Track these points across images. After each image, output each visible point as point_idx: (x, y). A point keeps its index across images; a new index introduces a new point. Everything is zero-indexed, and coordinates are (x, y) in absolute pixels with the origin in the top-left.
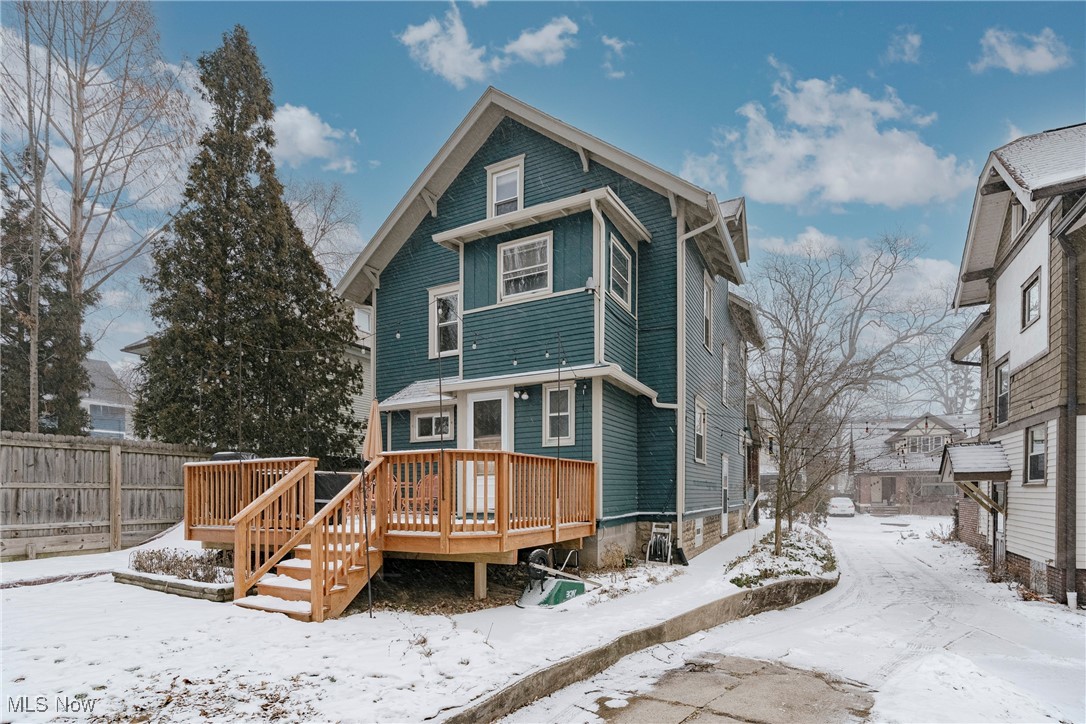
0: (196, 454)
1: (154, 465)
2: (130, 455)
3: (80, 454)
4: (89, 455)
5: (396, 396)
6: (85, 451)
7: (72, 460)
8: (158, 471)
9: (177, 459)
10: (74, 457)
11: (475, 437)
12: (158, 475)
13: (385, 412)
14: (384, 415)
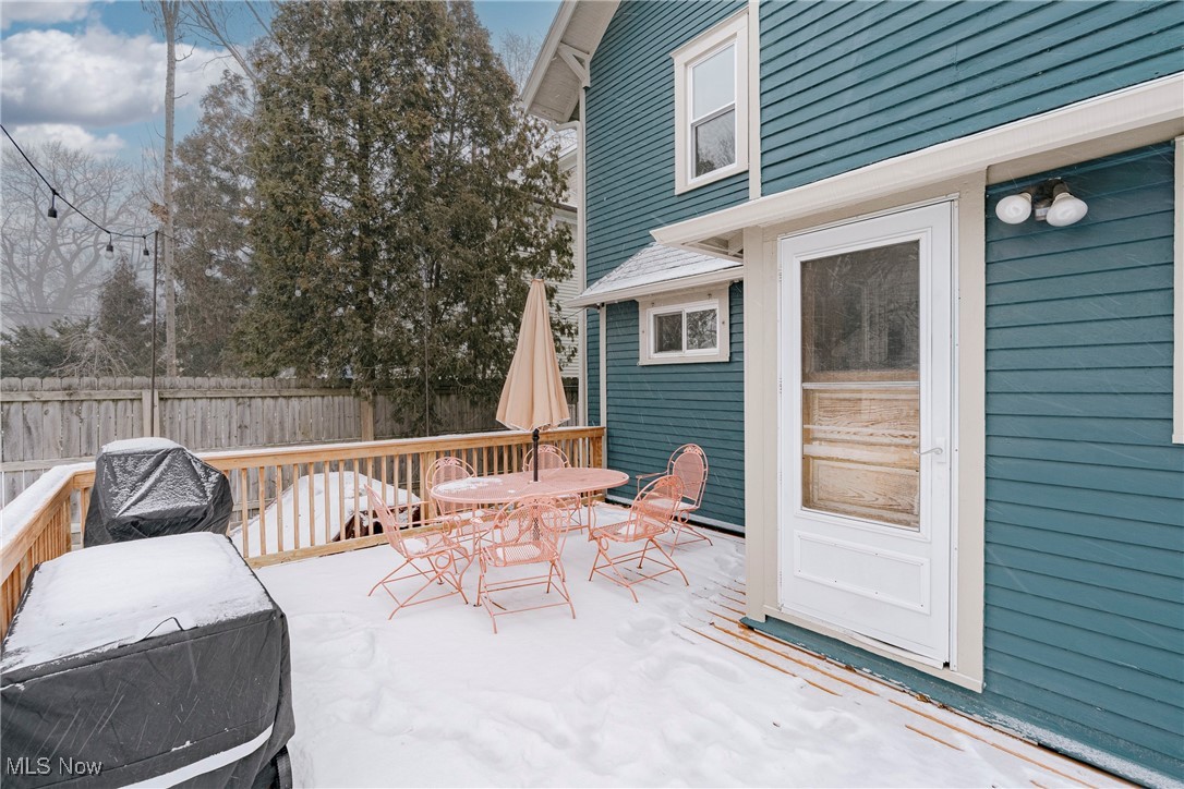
0: (302, 392)
1: (229, 416)
2: (184, 403)
3: (90, 409)
4: (107, 409)
5: (615, 274)
6: (99, 401)
7: (75, 419)
8: (234, 426)
9: (269, 402)
10: (78, 413)
11: (805, 378)
12: (234, 432)
13: (595, 306)
14: (594, 310)
